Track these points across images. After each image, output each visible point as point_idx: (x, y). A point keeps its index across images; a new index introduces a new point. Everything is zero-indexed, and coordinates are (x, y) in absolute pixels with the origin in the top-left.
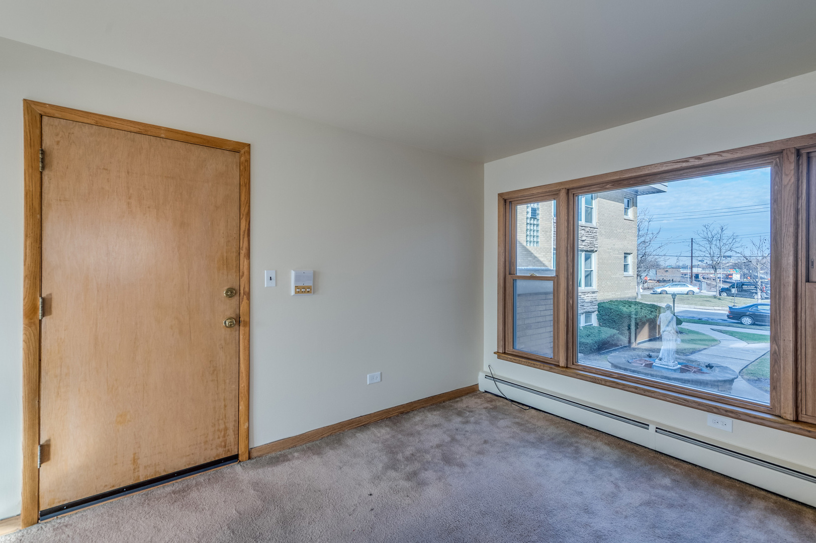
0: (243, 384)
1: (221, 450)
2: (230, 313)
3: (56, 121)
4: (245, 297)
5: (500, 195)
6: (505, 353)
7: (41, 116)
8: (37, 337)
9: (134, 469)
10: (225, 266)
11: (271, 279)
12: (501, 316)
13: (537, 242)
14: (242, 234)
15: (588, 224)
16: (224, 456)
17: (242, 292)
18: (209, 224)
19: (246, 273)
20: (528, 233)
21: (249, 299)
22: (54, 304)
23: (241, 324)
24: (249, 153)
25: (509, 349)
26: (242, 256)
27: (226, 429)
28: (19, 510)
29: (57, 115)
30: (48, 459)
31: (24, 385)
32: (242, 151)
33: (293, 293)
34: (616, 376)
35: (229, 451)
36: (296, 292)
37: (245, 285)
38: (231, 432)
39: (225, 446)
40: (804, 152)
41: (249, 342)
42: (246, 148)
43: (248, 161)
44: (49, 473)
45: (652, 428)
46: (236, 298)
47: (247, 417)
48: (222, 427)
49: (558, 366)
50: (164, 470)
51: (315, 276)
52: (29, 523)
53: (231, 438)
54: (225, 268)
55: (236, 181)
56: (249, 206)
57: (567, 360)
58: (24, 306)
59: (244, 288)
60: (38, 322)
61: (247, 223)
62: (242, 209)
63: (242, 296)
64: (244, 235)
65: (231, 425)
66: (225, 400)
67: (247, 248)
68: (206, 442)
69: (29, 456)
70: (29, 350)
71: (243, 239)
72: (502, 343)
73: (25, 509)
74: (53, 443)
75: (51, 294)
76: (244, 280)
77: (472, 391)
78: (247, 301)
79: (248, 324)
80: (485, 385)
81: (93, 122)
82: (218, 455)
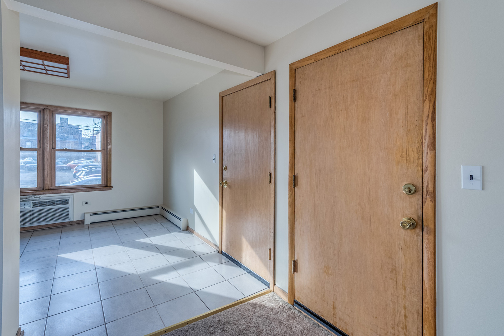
2: (411, 212)
4: (428, 197)
7: (295, 70)
10: (405, 159)
11: (471, 177)
14: (425, 119)
17: (425, 190)
18: (388, 115)
19: (430, 168)
23: (425, 229)
26: (426, 145)
30: (297, 271)
32: (427, 18)
37: (428, 182)
46: (418, 197)
54: (405, 161)
59: (427, 186)
61: (432, 105)
63: (425, 196)
64: (427, 120)
67: (432, 136)
71: (427, 125)
75: (298, 174)
78: (430, 203)
81: (314, 61)
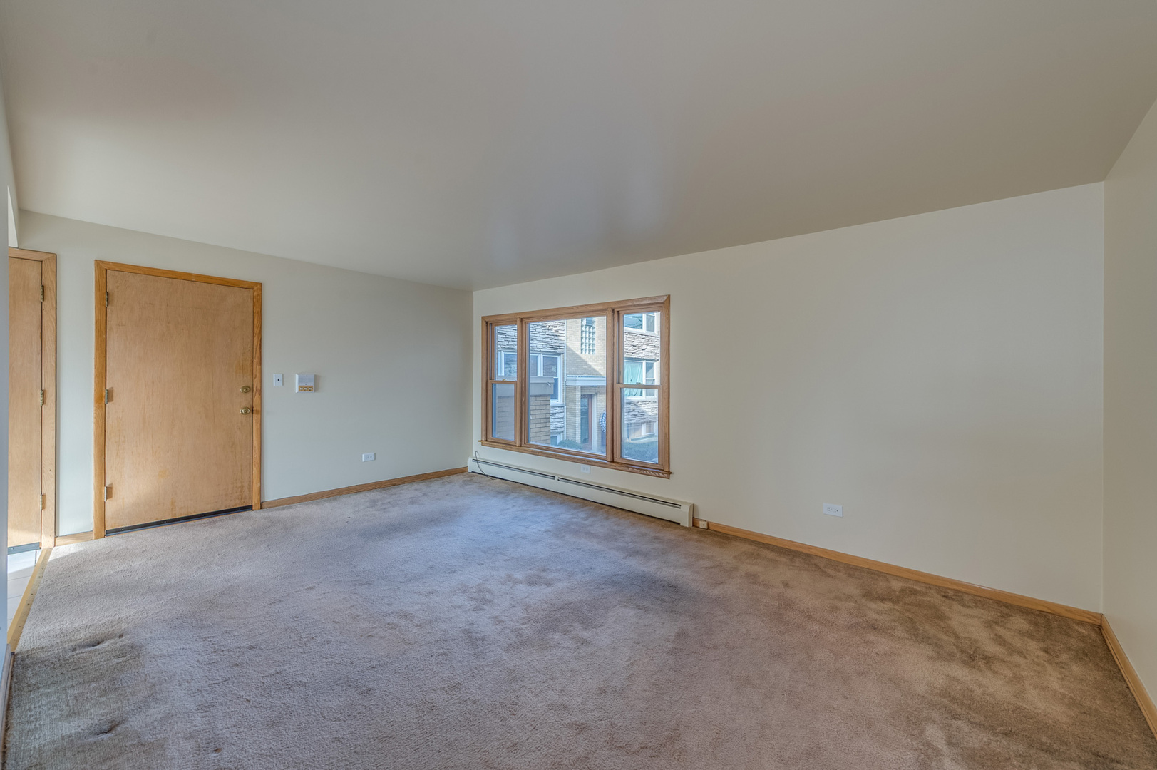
0: (256, 455)
1: (238, 501)
2: (245, 404)
3: (117, 273)
4: (257, 392)
5: (483, 318)
6: (487, 441)
7: (106, 270)
8: (103, 416)
9: (172, 509)
10: (241, 370)
11: (279, 380)
12: (484, 412)
13: (593, 351)
15: (650, 333)
16: (241, 506)
17: (255, 389)
18: (229, 340)
19: (258, 376)
20: (583, 341)
21: (260, 394)
22: (115, 395)
23: (255, 412)
24: (261, 290)
25: (490, 438)
26: (255, 363)
27: (242, 487)
28: (92, 528)
29: (117, 269)
30: (111, 497)
31: (95, 447)
32: (255, 288)
33: (297, 390)
34: (545, 448)
35: (244, 502)
36: (299, 390)
37: (257, 384)
38: (246, 489)
39: (242, 499)
40: (616, 310)
41: (261, 424)
42: (259, 286)
43: (260, 296)
44: (111, 506)
45: (557, 478)
46: (251, 393)
47: (259, 479)
48: (239, 484)
49: (516, 446)
50: (195, 512)
51: (316, 378)
52: (98, 537)
53: (246, 493)
54: (241, 372)
55: (251, 310)
56: (261, 328)
57: (521, 441)
58: (95, 397)
59: (257, 386)
60: (104, 406)
61: (260, 340)
62: (255, 330)
63: (255, 392)
64: (256, 349)
65: (246, 484)
66: (241, 466)
67: (259, 358)
68: (226, 495)
69: (99, 494)
70: (98, 423)
71: (256, 351)
72: (484, 433)
73: (96, 527)
74: (114, 486)
75: (112, 388)
76: (256, 382)
77: (462, 471)
78: (259, 396)
79: (260, 412)
80: (472, 466)
81: (142, 272)
82: (236, 505)
